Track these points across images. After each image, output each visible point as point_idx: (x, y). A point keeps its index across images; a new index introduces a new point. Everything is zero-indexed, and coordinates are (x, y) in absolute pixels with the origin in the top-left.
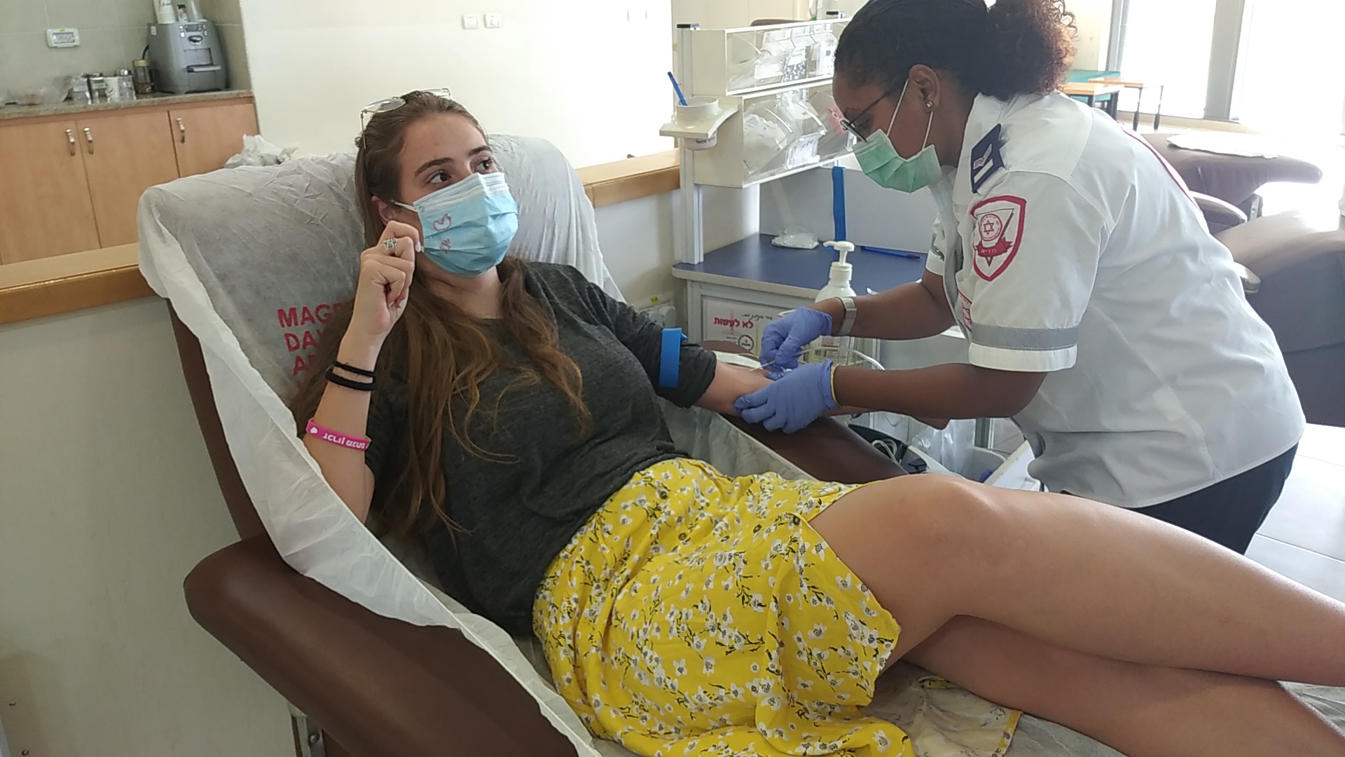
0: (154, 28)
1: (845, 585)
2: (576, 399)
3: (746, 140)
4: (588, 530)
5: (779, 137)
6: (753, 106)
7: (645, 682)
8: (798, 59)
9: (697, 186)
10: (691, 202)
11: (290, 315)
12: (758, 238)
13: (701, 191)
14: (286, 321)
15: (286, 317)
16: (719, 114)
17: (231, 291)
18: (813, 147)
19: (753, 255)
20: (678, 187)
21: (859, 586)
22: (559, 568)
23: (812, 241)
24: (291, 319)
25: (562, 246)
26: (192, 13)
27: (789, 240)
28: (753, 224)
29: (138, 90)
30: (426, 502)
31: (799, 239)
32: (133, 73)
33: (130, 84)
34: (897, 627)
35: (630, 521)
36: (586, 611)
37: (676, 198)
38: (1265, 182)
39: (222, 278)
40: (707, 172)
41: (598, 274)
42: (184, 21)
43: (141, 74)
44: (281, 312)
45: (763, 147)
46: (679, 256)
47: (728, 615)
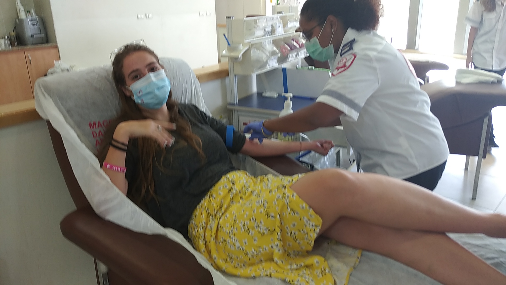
0: (17, 21)
1: (303, 207)
2: (200, 151)
3: (252, 58)
4: (207, 197)
5: (264, 57)
6: (254, 46)
7: (233, 249)
8: (269, 29)
9: (235, 75)
10: (233, 81)
11: (93, 125)
12: (256, 94)
13: (236, 77)
14: (92, 127)
15: (92, 125)
16: (242, 49)
17: (72, 116)
18: (276, 60)
19: (255, 100)
20: (228, 75)
21: (308, 207)
22: (197, 212)
23: (276, 94)
24: (94, 126)
25: (190, 97)
26: (33, 14)
27: (268, 94)
28: (255, 89)
29: (12, 44)
30: (147, 190)
31: (271, 94)
32: (10, 38)
33: (9, 42)
34: (321, 220)
35: (222, 194)
36: (209, 226)
37: (227, 80)
38: (429, 70)
39: (68, 111)
40: (239, 70)
41: (203, 107)
42: (29, 17)
43: (13, 38)
44: (90, 124)
45: (258, 61)
46: (229, 100)
47: (262, 222)
